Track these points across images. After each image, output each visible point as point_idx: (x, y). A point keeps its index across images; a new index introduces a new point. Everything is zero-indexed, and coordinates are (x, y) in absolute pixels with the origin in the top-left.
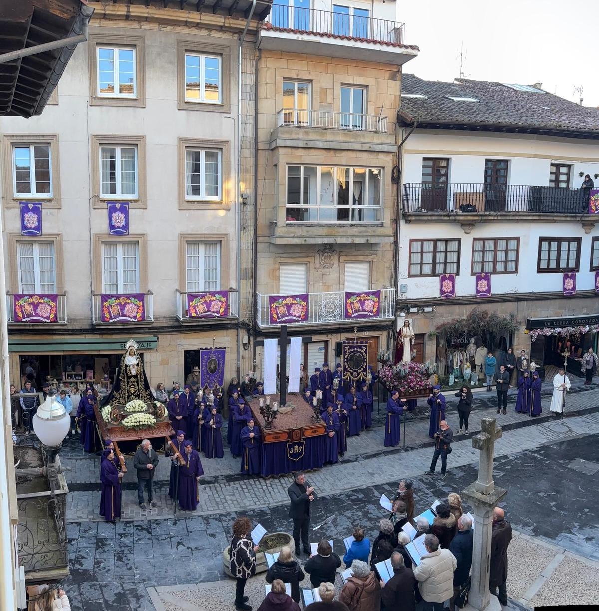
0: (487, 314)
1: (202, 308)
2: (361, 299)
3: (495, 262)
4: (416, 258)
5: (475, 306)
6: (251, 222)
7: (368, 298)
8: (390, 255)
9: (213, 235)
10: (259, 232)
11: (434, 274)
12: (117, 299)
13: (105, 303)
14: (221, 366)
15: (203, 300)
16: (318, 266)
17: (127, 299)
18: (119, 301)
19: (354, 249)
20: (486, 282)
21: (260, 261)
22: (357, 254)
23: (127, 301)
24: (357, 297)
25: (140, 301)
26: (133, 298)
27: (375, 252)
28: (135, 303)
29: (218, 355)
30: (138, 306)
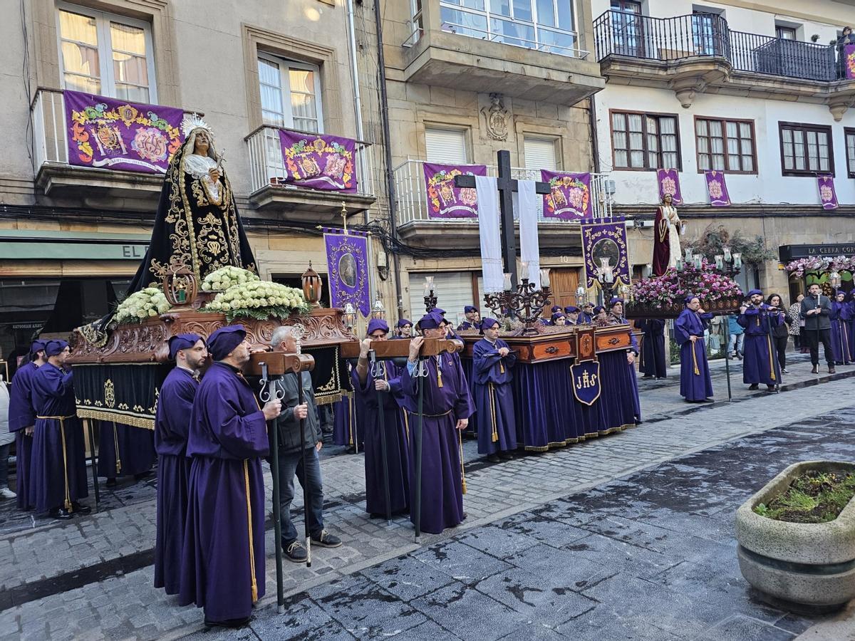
0: (726, 234)
1: (310, 166)
2: (563, 186)
3: (725, 155)
4: (621, 141)
5: (708, 222)
6: (371, 39)
7: (573, 184)
8: (585, 132)
9: (310, 46)
10: (387, 62)
11: (646, 167)
12: (109, 110)
13: (76, 115)
14: (363, 271)
15: (310, 149)
16: (484, 134)
17: (138, 116)
18: (116, 117)
19: (534, 115)
20: (719, 184)
21: (393, 114)
22: (539, 123)
23: (139, 121)
24: (558, 180)
25: (174, 127)
26: (154, 117)
27: (563, 124)
28: (161, 127)
29: (355, 248)
30: (168, 138)
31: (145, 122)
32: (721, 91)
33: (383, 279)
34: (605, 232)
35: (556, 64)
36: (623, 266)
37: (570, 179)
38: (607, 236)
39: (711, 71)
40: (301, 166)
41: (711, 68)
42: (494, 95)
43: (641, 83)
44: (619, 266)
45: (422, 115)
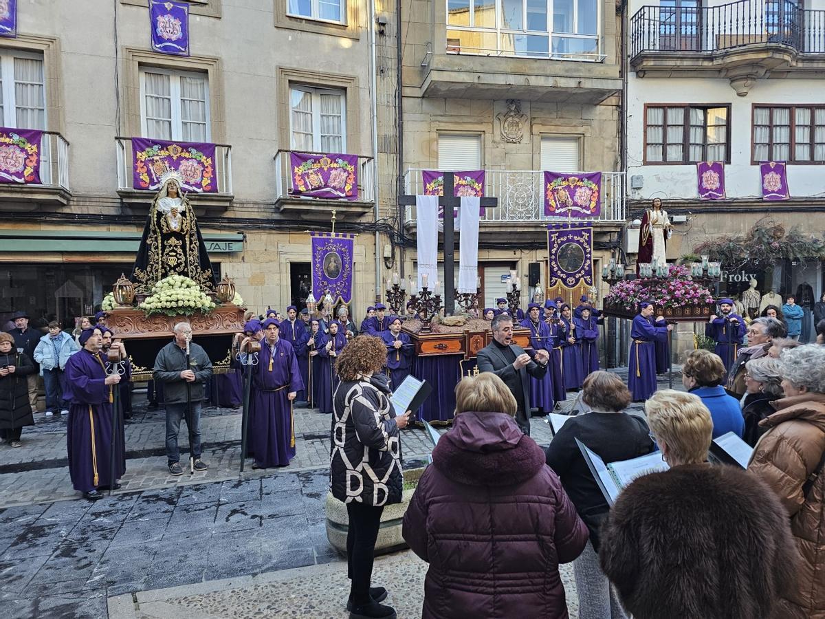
0: (781, 230)
1: (315, 180)
2: (569, 186)
3: (791, 144)
4: (656, 136)
5: (759, 216)
6: (392, 64)
7: (581, 184)
8: (612, 128)
9: (333, 77)
10: (406, 81)
11: (686, 161)
12: (162, 149)
13: (139, 154)
14: (347, 266)
15: (317, 166)
16: (498, 138)
17: (182, 151)
18: (167, 153)
19: (554, 115)
20: (778, 177)
21: (408, 127)
22: (559, 124)
23: (183, 155)
24: (562, 181)
25: (208, 158)
26: (194, 151)
27: (588, 122)
28: (198, 158)
29: (342, 247)
30: (203, 165)
31: (187, 155)
32: (790, 75)
33: (388, 268)
34: (570, 236)
35: (567, 71)
36: (587, 268)
37: (577, 179)
38: (572, 240)
39: (765, 58)
40: (307, 180)
41: (763, 55)
42: (512, 101)
43: (684, 75)
44: (583, 268)
45: (436, 126)
